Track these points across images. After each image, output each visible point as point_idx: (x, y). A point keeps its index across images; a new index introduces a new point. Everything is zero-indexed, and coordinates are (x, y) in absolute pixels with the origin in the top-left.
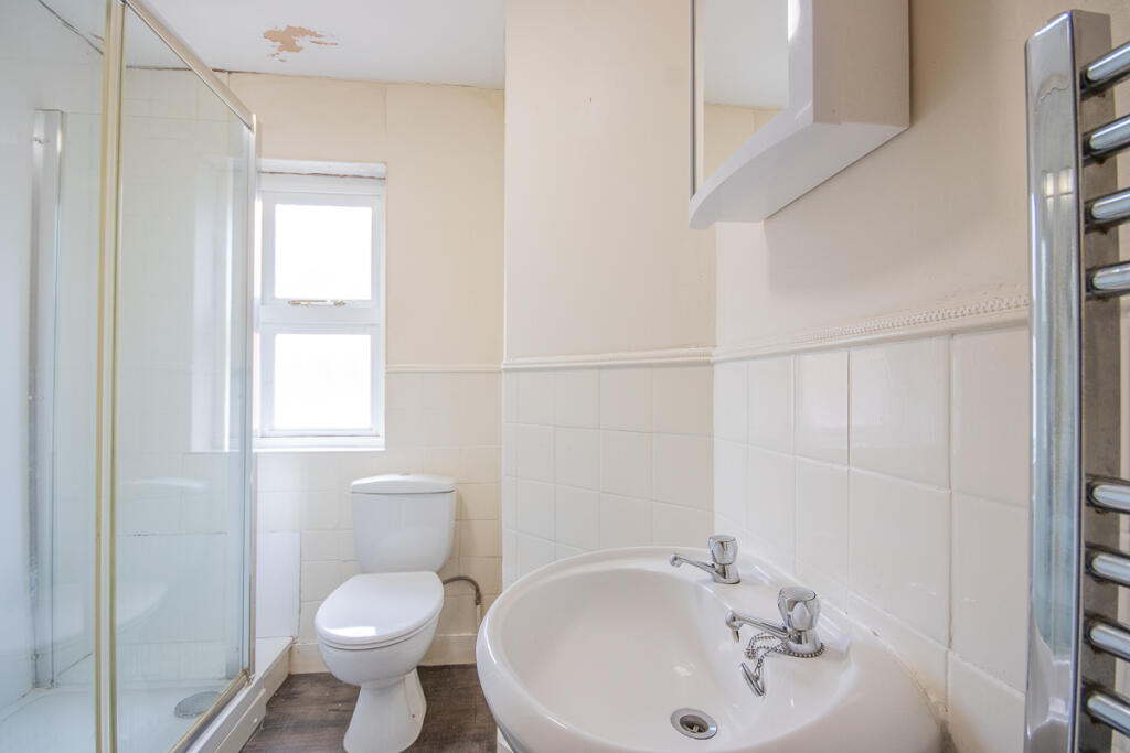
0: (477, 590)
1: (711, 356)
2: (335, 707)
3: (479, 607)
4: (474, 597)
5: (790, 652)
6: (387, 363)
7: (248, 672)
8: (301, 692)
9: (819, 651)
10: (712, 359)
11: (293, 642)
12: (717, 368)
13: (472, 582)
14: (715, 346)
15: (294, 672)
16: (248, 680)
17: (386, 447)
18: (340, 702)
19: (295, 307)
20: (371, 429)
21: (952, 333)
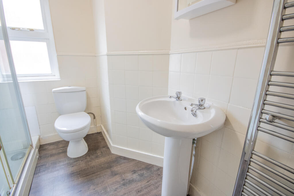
0: (94, 115)
1: (169, 52)
2: (60, 149)
3: (95, 119)
4: (93, 117)
5: (200, 109)
6: (57, 52)
7: (32, 146)
8: (48, 148)
9: (205, 108)
10: (170, 53)
11: (39, 137)
12: (171, 55)
13: (92, 114)
14: (170, 50)
15: (41, 144)
16: (33, 147)
17: (61, 79)
18: (61, 148)
19: (14, 30)
20: (52, 74)
21: (238, 49)
